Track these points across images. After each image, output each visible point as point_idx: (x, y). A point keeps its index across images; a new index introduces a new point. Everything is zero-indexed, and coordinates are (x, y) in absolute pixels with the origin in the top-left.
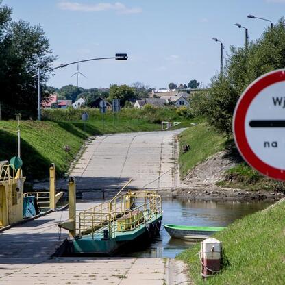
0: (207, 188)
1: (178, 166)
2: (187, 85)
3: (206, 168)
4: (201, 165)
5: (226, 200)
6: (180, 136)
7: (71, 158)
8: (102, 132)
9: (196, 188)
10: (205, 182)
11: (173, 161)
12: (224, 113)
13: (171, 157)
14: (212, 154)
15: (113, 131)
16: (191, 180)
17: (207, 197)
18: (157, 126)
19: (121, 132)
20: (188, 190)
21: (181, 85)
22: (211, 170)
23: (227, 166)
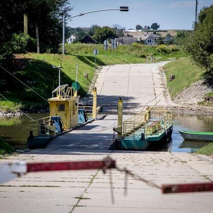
0: (191, 107)
1: (167, 90)
2: (150, 27)
3: (190, 92)
4: (186, 90)
5: (206, 115)
6: (164, 68)
7: (88, 82)
8: (105, 63)
9: (183, 106)
10: (189, 102)
11: (163, 86)
12: (205, 53)
13: (161, 83)
14: (194, 82)
15: (112, 62)
16: (179, 100)
17: (192, 112)
18: (143, 59)
19: (118, 63)
20: (178, 107)
21: (146, 26)
22: (193, 93)
23: (205, 91)
